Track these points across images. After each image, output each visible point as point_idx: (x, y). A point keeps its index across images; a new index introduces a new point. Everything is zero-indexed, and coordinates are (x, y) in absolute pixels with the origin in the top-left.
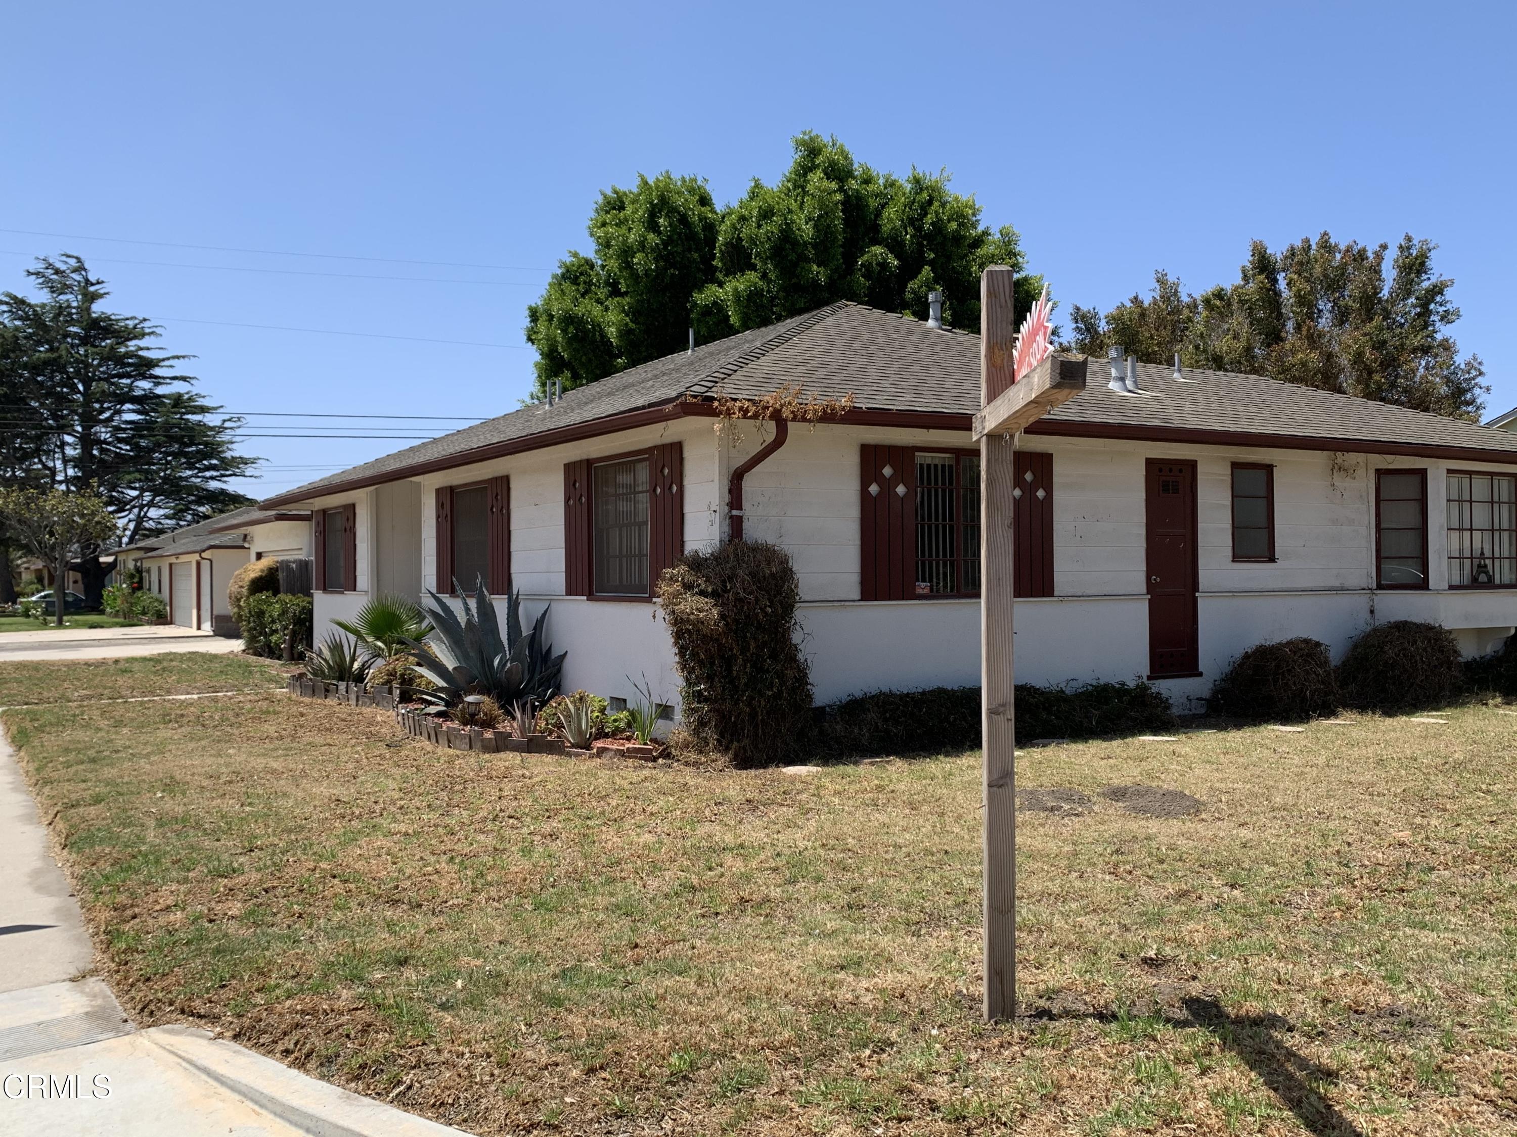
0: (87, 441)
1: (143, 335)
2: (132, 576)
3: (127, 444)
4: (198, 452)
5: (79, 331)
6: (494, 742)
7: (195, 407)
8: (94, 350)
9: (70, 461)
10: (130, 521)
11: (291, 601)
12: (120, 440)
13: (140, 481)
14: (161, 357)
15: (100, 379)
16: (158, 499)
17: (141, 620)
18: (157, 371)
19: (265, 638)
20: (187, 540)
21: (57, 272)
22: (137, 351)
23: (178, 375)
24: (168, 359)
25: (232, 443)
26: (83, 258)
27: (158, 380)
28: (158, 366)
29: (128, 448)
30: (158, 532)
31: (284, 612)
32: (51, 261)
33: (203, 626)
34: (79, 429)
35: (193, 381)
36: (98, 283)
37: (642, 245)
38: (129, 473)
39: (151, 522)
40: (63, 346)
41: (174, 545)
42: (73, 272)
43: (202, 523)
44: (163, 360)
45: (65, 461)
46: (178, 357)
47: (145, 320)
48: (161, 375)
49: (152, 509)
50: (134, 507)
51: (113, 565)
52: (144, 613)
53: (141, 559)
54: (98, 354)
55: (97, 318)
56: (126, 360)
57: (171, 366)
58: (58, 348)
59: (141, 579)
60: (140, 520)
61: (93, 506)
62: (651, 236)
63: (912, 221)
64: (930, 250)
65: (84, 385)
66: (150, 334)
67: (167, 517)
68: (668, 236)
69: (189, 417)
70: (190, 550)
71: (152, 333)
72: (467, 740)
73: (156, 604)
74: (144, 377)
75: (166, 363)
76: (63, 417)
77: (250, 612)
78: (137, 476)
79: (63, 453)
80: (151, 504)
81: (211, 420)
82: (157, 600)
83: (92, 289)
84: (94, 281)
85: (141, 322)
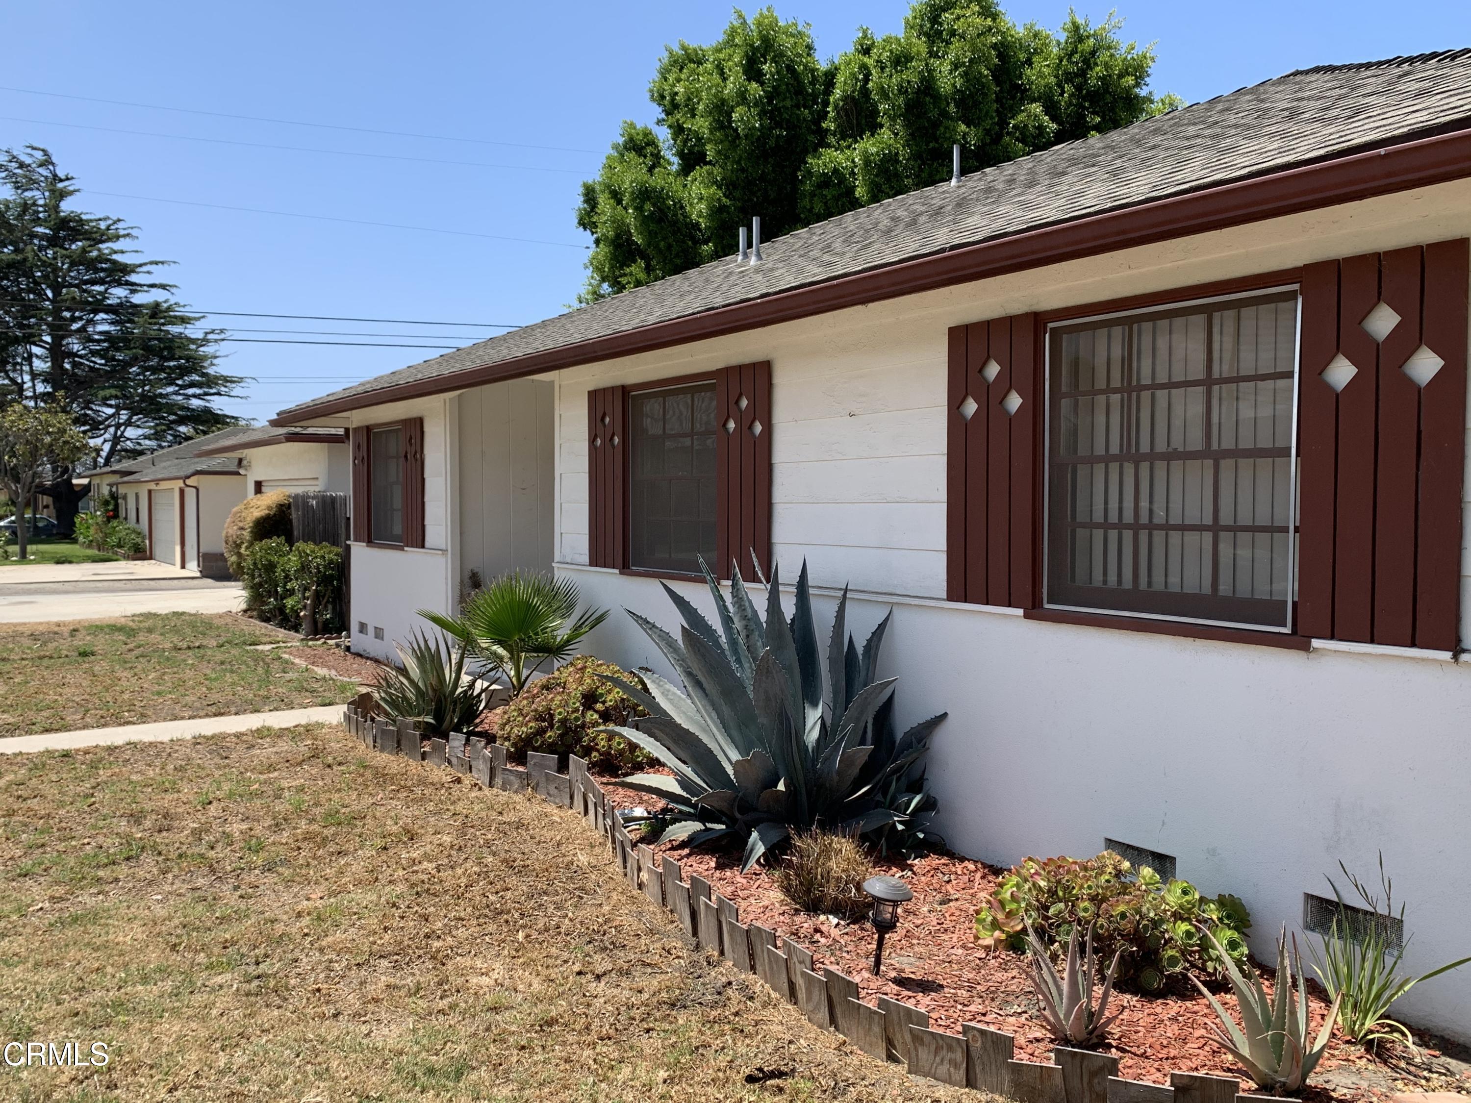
0: (57, 353)
1: (118, 237)
2: (106, 503)
3: (102, 357)
4: (179, 367)
5: (47, 231)
6: (1058, 1080)
7: (175, 317)
8: (65, 252)
9: (40, 375)
10: (105, 441)
11: (313, 552)
12: (94, 353)
13: (116, 397)
14: (138, 262)
15: (71, 285)
16: (135, 418)
17: (116, 553)
18: (133, 278)
19: (276, 599)
20: (169, 463)
21: (22, 165)
22: (110, 254)
23: (157, 282)
24: (145, 264)
25: (216, 357)
26: (50, 151)
27: (134, 288)
28: (134, 271)
29: (103, 362)
30: (135, 454)
31: (304, 568)
32: (15, 153)
33: (188, 566)
34: (48, 339)
35: (173, 290)
36: (68, 179)
37: (742, 96)
38: (104, 388)
39: (128, 443)
40: (29, 247)
41: (154, 468)
42: (40, 166)
43: (185, 444)
44: (141, 265)
45: (34, 376)
46: (156, 263)
47: (119, 220)
48: (137, 282)
49: (129, 428)
50: (109, 426)
51: (87, 488)
52: (120, 546)
53: (117, 484)
54: (68, 257)
55: (66, 217)
56: (99, 266)
57: (149, 272)
58: (23, 250)
59: (117, 505)
60: (116, 440)
61: (59, 423)
62: (754, 85)
63: (1069, 77)
64: (1094, 113)
65: (53, 292)
66: (124, 236)
67: (146, 437)
68: (773, 87)
69: (169, 328)
70: (172, 475)
71: (128, 235)
72: (959, 1056)
73: (133, 536)
74: (119, 283)
75: (144, 269)
76: (29, 326)
77: (255, 564)
78: (113, 392)
79: (31, 367)
80: (128, 423)
81: (193, 331)
82: (134, 531)
83: (60, 185)
84: (63, 177)
85: (115, 223)
